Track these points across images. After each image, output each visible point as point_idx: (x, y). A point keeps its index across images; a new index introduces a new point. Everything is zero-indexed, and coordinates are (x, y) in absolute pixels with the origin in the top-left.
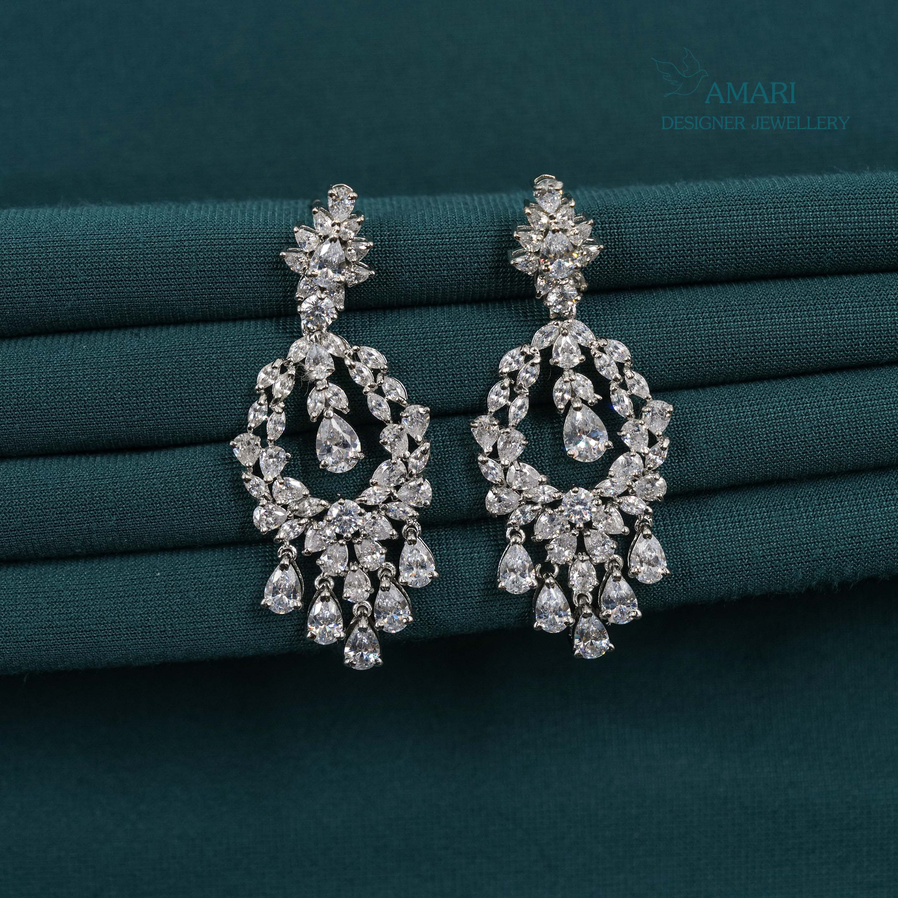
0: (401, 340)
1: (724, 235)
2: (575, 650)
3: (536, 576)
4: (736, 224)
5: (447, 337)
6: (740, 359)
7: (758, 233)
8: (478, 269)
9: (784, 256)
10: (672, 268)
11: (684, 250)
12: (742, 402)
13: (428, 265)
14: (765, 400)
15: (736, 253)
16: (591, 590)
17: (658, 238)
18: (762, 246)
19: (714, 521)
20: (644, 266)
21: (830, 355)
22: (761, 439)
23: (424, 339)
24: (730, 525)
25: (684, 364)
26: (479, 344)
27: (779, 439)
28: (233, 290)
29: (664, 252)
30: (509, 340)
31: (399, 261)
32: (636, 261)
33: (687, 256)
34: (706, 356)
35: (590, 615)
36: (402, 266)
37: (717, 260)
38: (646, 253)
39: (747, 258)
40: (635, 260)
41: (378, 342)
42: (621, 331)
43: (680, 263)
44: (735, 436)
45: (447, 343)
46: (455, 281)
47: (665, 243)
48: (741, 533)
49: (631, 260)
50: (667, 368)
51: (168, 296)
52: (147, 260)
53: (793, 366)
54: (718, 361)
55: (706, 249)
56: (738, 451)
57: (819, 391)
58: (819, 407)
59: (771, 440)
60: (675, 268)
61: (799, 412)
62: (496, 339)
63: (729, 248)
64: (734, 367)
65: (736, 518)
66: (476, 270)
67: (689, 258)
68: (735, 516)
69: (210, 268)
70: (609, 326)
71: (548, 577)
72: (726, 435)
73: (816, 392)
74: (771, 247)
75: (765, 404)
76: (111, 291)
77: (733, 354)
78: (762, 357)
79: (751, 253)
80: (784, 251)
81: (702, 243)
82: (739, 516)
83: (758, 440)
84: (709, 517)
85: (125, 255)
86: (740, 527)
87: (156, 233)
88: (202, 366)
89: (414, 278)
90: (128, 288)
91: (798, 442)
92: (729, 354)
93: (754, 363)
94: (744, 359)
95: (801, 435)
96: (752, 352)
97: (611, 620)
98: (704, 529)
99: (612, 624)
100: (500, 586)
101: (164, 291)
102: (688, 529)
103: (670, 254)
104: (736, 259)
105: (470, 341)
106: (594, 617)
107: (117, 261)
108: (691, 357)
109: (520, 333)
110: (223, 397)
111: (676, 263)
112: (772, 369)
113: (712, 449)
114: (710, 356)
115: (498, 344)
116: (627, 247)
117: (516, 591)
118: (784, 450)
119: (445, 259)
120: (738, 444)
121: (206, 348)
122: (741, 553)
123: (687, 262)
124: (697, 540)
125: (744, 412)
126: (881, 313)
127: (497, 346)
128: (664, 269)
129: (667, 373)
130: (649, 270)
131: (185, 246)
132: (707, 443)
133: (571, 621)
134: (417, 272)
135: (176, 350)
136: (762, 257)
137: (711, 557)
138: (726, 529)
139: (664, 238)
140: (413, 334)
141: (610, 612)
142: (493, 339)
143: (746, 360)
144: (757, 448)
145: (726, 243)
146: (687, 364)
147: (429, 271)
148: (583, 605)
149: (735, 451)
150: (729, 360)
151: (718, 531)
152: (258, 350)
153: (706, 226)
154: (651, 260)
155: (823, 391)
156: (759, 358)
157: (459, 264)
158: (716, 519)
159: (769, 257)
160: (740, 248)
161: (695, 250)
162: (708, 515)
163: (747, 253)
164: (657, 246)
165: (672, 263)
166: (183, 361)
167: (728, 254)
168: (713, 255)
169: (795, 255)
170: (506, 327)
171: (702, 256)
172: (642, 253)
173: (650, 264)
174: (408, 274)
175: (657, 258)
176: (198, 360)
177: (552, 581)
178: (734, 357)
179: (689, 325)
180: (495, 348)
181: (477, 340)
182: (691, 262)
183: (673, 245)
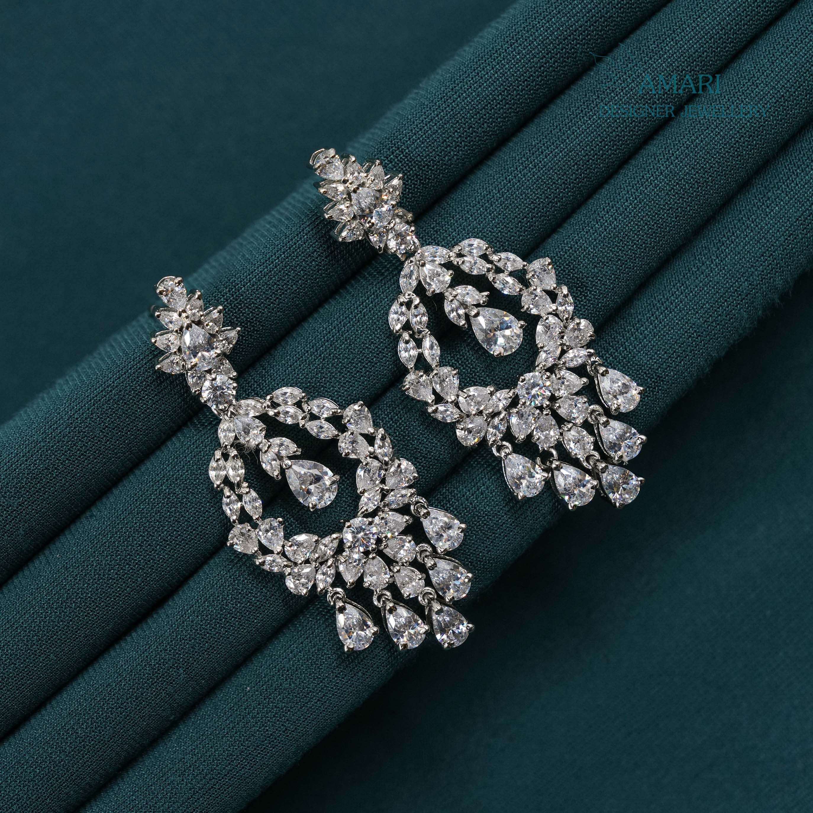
0: (300, 365)
1: (488, 96)
2: (615, 503)
3: (542, 469)
4: (490, 80)
5: (333, 336)
6: (573, 182)
7: (513, 75)
8: (317, 265)
9: (546, 77)
10: (467, 152)
11: (466, 131)
12: (598, 214)
13: (277, 291)
14: (616, 200)
15: (508, 103)
16: (592, 447)
17: (438, 136)
18: (524, 82)
19: (647, 323)
20: (444, 167)
21: (640, 127)
22: (636, 232)
23: (316, 351)
24: (661, 316)
25: (532, 219)
26: (362, 323)
27: (649, 221)
28: (140, 424)
29: (452, 143)
30: (383, 302)
31: (252, 305)
32: (435, 167)
33: (472, 134)
34: (545, 200)
35: (606, 467)
36: (257, 307)
37: (497, 119)
38: (438, 155)
39: (519, 101)
40: (433, 167)
41: (283, 380)
42: (464, 230)
43: (469, 143)
44: (613, 245)
45: (337, 341)
46: (307, 287)
47: (447, 136)
48: (675, 316)
49: (431, 169)
50: (521, 232)
51: (93, 467)
52: (56, 451)
53: (617, 158)
54: (556, 197)
55: (482, 117)
56: (625, 254)
57: (652, 161)
58: (661, 173)
59: (644, 227)
60: (469, 150)
61: (649, 189)
62: (373, 309)
63: (499, 103)
64: (572, 192)
65: (662, 308)
66: (317, 267)
67: (474, 134)
68: (660, 307)
69: (109, 421)
70: (452, 233)
71: (551, 462)
72: (606, 249)
73: (650, 164)
74: (531, 78)
75: (618, 202)
76: (46, 496)
77: (564, 183)
78: (589, 168)
79: (519, 94)
80: (543, 73)
81: (476, 115)
82: (663, 304)
83: (633, 235)
84: (640, 323)
85: (35, 460)
86: (671, 312)
87: (47, 425)
88: (160, 502)
89: (273, 309)
90: (57, 485)
91: (666, 213)
92: (561, 185)
93: (586, 177)
94: (575, 180)
95: (664, 206)
96: (577, 170)
97: (626, 459)
98: (643, 335)
99: (629, 461)
100: (520, 498)
101: (87, 466)
102: (631, 344)
103: (458, 142)
104: (511, 108)
105: (353, 326)
106: (610, 467)
107: (33, 470)
108: (534, 209)
109: (388, 291)
110: (195, 513)
111: (467, 145)
112: (603, 172)
113: (603, 268)
114: (547, 197)
115: (377, 312)
116: (420, 162)
117: (535, 492)
118: (659, 227)
119: (286, 277)
120: (620, 250)
121: (153, 486)
122: (686, 332)
123: (475, 138)
124: (645, 347)
125: (606, 221)
126: (654, 65)
127: (377, 314)
128: (461, 157)
129: (524, 236)
130: (450, 166)
131: (77, 419)
132: (596, 266)
133: (595, 483)
134: (272, 303)
135: (131, 505)
136: (530, 91)
137: (666, 353)
138: (661, 322)
139: (443, 133)
140: (305, 354)
141: (620, 453)
142: (370, 311)
143: (577, 180)
144: (638, 241)
145: (494, 101)
146: (535, 217)
147: (281, 295)
148: (595, 464)
149: (622, 257)
150: (564, 190)
151: (656, 327)
152: (195, 456)
153: (468, 99)
154: (447, 158)
155: (655, 159)
156: (586, 171)
157: (300, 272)
158: (647, 320)
159: (535, 87)
160: (507, 96)
161: (474, 124)
162: (638, 322)
163: (516, 96)
164: (443, 143)
165: (464, 148)
166: (143, 509)
167: (502, 108)
168: (491, 117)
169: (554, 71)
170: (374, 294)
171: (483, 124)
172: (435, 157)
173: (448, 162)
174: (266, 310)
175: (450, 153)
176: (154, 499)
177: (557, 463)
178: (566, 184)
179: (514, 186)
180: (376, 316)
181: (359, 321)
182: (478, 136)
183: (454, 133)
